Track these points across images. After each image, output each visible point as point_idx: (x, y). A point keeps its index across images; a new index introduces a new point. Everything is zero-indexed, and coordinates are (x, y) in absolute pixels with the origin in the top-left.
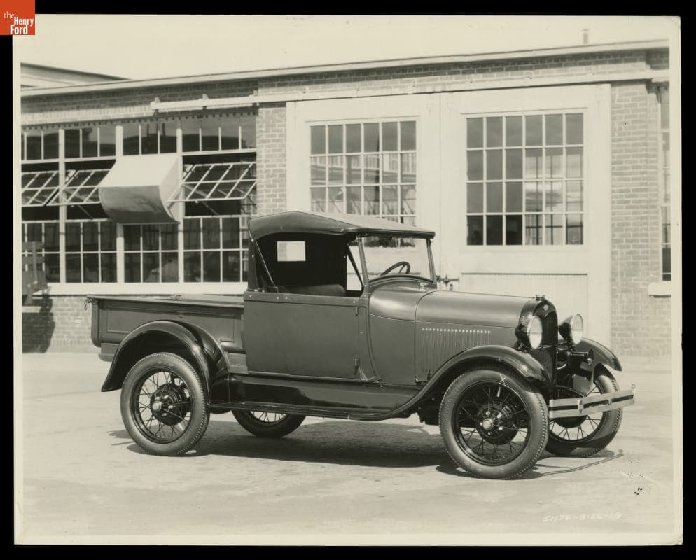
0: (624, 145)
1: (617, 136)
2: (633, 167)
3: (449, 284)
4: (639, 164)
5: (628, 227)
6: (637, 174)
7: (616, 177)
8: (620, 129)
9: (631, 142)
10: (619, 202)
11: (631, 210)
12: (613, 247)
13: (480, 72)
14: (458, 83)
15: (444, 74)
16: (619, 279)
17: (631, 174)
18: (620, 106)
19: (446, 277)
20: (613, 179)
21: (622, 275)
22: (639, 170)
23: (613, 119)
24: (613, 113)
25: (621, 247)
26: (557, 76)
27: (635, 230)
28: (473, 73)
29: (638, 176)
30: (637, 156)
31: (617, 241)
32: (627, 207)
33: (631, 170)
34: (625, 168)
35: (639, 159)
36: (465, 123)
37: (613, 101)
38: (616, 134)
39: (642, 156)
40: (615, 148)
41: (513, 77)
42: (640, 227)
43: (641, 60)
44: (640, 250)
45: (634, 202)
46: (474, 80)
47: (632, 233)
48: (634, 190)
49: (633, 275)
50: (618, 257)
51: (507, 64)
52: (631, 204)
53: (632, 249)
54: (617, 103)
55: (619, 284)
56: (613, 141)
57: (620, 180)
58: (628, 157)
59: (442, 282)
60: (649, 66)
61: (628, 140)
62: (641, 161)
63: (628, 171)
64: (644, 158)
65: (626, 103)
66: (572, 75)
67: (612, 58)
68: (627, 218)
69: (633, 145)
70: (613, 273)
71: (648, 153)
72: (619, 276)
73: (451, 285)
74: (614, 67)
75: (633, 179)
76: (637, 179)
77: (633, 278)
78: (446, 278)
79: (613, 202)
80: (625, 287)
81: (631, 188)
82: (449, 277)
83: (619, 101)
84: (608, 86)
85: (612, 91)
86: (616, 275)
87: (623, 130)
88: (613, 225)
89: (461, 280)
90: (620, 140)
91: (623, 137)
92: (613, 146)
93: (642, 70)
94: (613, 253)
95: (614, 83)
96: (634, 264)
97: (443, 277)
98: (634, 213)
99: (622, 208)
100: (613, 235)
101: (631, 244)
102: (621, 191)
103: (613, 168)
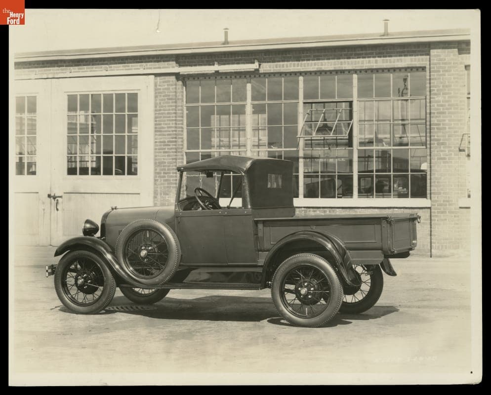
0: (162, 114)
1: (158, 108)
2: (168, 127)
3: (56, 199)
4: (171, 125)
5: (165, 164)
6: (170, 132)
7: (157, 133)
8: (160, 103)
9: (166, 112)
10: (159, 149)
11: (167, 154)
12: (155, 177)
13: (76, 65)
14: (63, 73)
15: (54, 67)
16: (159, 197)
17: (166, 131)
18: (160, 89)
19: (55, 194)
20: (156, 135)
21: (161, 194)
22: (171, 129)
23: (156, 97)
24: (156, 93)
25: (160, 177)
26: (123, 70)
27: (169, 166)
28: (72, 66)
29: (171, 133)
30: (170, 120)
31: (159, 173)
32: (164, 152)
33: (166, 129)
34: (163, 128)
35: (171, 122)
36: (66, 97)
37: (156, 85)
38: (158, 107)
39: (172, 120)
40: (157, 115)
41: (96, 70)
42: (171, 165)
43: (172, 61)
44: (172, 179)
45: (168, 149)
46: (72, 71)
47: (167, 168)
48: (168, 142)
49: (167, 195)
50: (158, 183)
51: (93, 61)
52: (166, 150)
53: (166, 178)
54: (158, 87)
55: (159, 200)
56: (156, 111)
57: (160, 135)
58: (165, 121)
59: (52, 198)
60: (178, 65)
61: (164, 110)
62: (172, 124)
63: (164, 129)
64: (174, 122)
65: (164, 87)
66: (131, 69)
67: (155, 59)
68: (164, 159)
69: (168, 113)
70: (155, 193)
71: (178, 118)
72: (159, 195)
73: (57, 200)
74: (157, 64)
75: (168, 135)
76: (170, 135)
77: (167, 196)
78: (54, 196)
79: (155, 149)
80: (162, 202)
81: (166, 140)
82: (56, 195)
83: (159, 86)
84: (153, 76)
85: (155, 79)
86: (157, 195)
87: (162, 104)
88: (155, 163)
89: (63, 197)
90: (160, 110)
91: (162, 108)
92: (156, 114)
93: (173, 67)
94: (155, 180)
95: (156, 75)
96: (168, 187)
97: (52, 195)
98: (168, 156)
99: (161, 153)
100: (156, 170)
101: (166, 175)
102: (160, 142)
103: (156, 128)
